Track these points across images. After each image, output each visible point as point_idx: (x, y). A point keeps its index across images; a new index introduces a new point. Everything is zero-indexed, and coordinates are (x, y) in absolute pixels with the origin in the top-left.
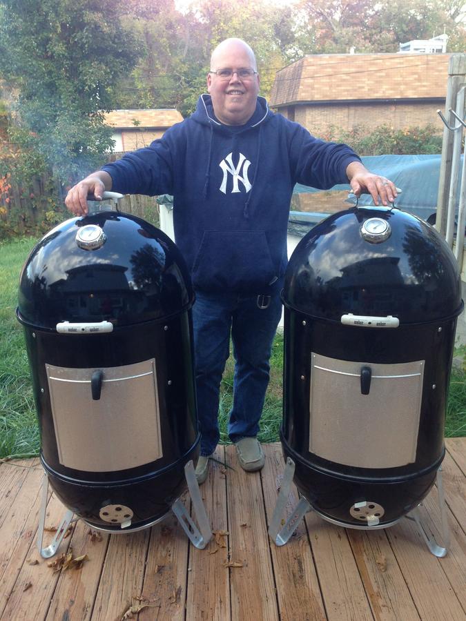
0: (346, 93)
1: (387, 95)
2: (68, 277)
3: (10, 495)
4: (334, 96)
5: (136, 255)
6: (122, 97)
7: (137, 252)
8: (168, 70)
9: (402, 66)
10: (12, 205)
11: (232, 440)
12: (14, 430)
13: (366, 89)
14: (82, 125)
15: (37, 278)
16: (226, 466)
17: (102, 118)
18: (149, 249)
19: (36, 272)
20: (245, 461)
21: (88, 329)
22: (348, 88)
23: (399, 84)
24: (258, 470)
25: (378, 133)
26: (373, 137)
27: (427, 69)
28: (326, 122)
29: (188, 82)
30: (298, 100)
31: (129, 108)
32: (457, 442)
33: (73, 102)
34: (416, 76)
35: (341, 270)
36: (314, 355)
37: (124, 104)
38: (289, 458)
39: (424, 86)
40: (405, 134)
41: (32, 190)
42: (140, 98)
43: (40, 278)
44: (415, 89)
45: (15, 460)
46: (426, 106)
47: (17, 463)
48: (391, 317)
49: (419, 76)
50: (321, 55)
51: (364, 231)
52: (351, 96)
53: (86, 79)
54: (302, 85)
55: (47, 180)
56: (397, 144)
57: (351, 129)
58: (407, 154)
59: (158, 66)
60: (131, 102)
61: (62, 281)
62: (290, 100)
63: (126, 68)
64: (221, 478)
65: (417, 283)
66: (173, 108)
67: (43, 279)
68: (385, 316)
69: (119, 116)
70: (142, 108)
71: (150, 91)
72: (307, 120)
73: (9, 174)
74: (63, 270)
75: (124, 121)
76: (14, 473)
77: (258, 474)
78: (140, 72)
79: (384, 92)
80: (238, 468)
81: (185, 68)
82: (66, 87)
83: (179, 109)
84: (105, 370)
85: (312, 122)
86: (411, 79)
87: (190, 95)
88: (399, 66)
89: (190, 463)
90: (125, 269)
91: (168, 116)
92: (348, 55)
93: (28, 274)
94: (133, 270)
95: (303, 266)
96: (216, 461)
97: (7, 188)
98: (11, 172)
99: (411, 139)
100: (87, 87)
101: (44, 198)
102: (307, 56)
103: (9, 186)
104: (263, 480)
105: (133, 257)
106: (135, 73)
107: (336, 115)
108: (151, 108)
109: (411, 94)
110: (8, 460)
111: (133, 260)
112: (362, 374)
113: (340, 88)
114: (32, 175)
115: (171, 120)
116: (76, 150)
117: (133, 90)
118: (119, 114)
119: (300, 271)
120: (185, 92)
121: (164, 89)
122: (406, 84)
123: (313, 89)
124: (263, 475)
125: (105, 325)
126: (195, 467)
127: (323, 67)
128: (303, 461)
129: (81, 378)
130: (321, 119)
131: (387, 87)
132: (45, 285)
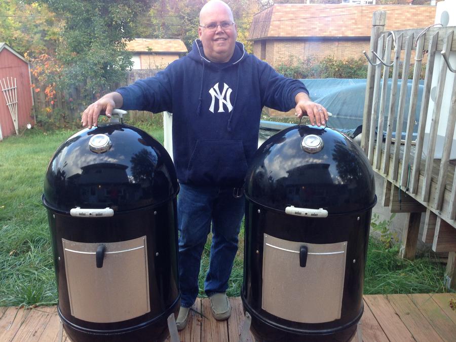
0: (303, 32)
1: (332, 34)
2: (83, 173)
3: (36, 334)
4: (294, 34)
5: (135, 157)
6: (141, 29)
7: (136, 155)
8: (175, 11)
9: (344, 14)
10: (55, 106)
11: (207, 295)
12: (44, 282)
13: (317, 30)
14: (109, 49)
15: (59, 171)
16: (202, 316)
17: (125, 45)
18: (145, 152)
19: (59, 166)
20: (216, 313)
21: (94, 214)
22: (305, 29)
23: (341, 26)
24: (226, 320)
25: (325, 62)
26: (321, 65)
27: (362, 16)
28: (289, 52)
29: (189, 21)
30: (269, 36)
31: (146, 37)
32: (375, 299)
33: (103, 33)
34: (354, 21)
35: (287, 172)
36: (266, 236)
37: (143, 34)
38: (247, 312)
39: (359, 28)
40: (344, 63)
41: (71, 96)
42: (154, 30)
43: (61, 172)
44: (352, 30)
45: (41, 306)
46: (360, 42)
47: (43, 310)
48: (322, 209)
49: (356, 21)
50: (286, 4)
51: (303, 144)
52: (306, 34)
53: (114, 17)
54: (272, 25)
55: (83, 89)
56: (338, 70)
57: (305, 58)
58: (345, 77)
59: (169, 8)
60: (148, 33)
61: (77, 175)
62: (263, 36)
63: (143, 10)
64: (197, 325)
65: (342, 183)
66: (178, 39)
67: (64, 173)
68: (318, 208)
69: (138, 43)
70: (156, 38)
71: (161, 26)
72: (275, 51)
73: (54, 84)
74: (80, 166)
75: (142, 47)
76: (40, 318)
77: (226, 322)
78: (156, 12)
79: (330, 32)
80: (210, 317)
81: (188, 10)
82: (99, 23)
83: (183, 39)
84: (107, 245)
85: (278, 52)
86: (350, 23)
87: (191, 30)
88: (341, 14)
89: (172, 315)
90: (126, 167)
91: (174, 44)
92: (305, 4)
93: (53, 167)
94: (132, 168)
95: (260, 167)
96: (194, 311)
97: (52, 93)
98: (56, 82)
99: (347, 67)
100: (114, 23)
101: (80, 101)
102: (275, 5)
103: (54, 92)
104: (229, 327)
105: (133, 158)
106: (152, 12)
107: (296, 47)
108: (162, 38)
109: (350, 34)
110: (36, 307)
111: (133, 160)
112: (300, 251)
113: (299, 28)
114: (71, 84)
115: (176, 47)
116: (105, 68)
117: (149, 24)
118: (138, 41)
119: (258, 171)
120: (187, 28)
121: (172, 25)
122: (346, 27)
123: (279, 28)
124: (229, 323)
125: (108, 211)
126: (176, 319)
127: (287, 13)
128: (257, 316)
129: (89, 251)
130: (284, 51)
131: (333, 28)
132: (64, 177)
